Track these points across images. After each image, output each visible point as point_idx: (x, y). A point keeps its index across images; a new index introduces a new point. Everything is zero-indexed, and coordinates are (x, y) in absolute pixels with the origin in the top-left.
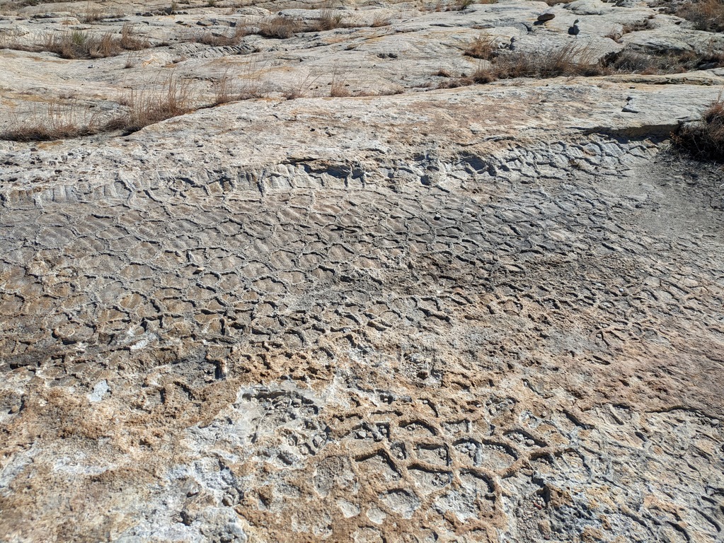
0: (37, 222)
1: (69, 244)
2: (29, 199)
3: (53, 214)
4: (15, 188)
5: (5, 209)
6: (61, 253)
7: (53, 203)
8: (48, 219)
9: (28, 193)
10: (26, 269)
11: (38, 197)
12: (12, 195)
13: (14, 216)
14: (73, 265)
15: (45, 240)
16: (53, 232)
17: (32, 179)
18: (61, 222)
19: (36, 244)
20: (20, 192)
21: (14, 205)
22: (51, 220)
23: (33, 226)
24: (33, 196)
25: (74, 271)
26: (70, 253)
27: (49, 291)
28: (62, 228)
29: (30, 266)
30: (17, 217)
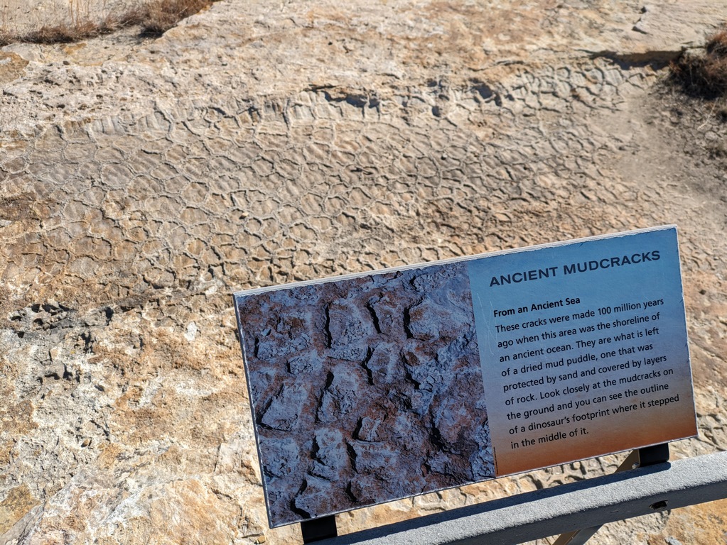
0: (96, 159)
1: (130, 184)
2: (82, 130)
3: (107, 149)
4: (68, 118)
5: (64, 143)
6: (126, 195)
7: (104, 135)
8: (104, 154)
9: (80, 124)
10: (103, 212)
11: (89, 128)
12: (66, 126)
13: (74, 151)
14: (140, 208)
15: (109, 180)
16: (113, 170)
17: (79, 106)
18: (116, 158)
19: (103, 184)
20: (72, 122)
21: (70, 137)
22: (108, 155)
23: (95, 163)
24: (84, 127)
25: (142, 214)
26: (133, 194)
27: (129, 237)
28: (119, 165)
29: (104, 208)
30: (77, 152)
